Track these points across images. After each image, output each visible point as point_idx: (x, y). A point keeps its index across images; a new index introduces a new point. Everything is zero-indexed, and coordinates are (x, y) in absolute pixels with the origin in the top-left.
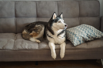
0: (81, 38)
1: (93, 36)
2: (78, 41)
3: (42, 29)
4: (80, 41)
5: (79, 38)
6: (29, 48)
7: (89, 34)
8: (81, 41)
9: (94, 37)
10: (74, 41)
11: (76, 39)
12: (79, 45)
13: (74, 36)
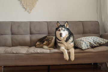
0: (89, 43)
1: (98, 42)
2: (86, 46)
3: (53, 38)
4: (87, 46)
5: (87, 42)
6: (41, 52)
7: (95, 40)
8: (89, 46)
9: (100, 42)
10: (82, 45)
11: (84, 43)
12: (87, 49)
13: (81, 42)
